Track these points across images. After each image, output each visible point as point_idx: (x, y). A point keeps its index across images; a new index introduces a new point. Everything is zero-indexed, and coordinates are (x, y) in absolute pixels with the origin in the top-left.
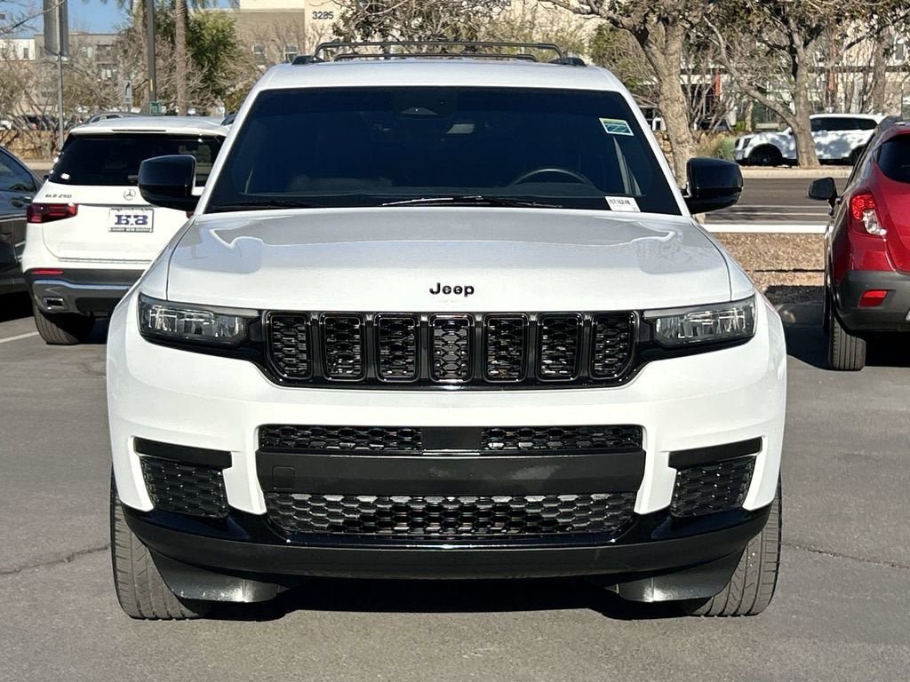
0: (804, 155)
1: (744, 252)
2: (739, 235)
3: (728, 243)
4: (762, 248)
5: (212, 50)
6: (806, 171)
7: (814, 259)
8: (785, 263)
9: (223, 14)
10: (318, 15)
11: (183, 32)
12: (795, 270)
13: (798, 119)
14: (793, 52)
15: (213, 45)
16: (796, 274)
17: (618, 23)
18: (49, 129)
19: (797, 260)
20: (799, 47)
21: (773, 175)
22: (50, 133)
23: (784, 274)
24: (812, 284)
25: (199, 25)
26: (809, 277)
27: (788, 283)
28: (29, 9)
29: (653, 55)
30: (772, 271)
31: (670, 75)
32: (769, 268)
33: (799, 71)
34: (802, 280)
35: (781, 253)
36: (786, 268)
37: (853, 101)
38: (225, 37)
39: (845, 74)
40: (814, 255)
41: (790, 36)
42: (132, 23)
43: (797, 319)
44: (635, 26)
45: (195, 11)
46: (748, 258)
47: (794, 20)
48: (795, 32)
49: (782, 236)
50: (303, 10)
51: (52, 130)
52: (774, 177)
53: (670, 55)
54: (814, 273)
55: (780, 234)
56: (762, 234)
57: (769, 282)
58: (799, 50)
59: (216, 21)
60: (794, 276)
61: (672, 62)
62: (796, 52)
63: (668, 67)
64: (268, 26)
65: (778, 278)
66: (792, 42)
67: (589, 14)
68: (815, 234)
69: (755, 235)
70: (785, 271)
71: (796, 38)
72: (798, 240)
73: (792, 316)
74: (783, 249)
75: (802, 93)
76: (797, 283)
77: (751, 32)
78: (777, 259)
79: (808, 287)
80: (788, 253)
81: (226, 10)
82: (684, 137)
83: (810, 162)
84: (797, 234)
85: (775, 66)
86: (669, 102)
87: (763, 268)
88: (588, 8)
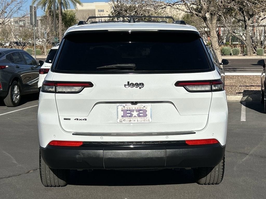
0: (249, 52)
1: (236, 81)
2: (233, 76)
3: (231, 78)
4: (241, 80)
5: (69, 22)
6: (249, 57)
7: (256, 83)
8: (248, 84)
9: (72, 11)
10: (100, 11)
11: (61, 16)
12: (251, 86)
13: (247, 41)
14: (245, 21)
15: (70, 20)
16: (252, 87)
17: (198, 15)
18: (21, 46)
19: (251, 83)
20: (247, 20)
21: (239, 58)
22: (21, 47)
23: (248, 87)
24: (256, 90)
25: (65, 15)
26: (255, 88)
27: (249, 90)
28: (26, 12)
29: (208, 24)
30: (245, 86)
31: (213, 30)
32: (244, 85)
33: (247, 27)
34: (253, 89)
35: (246, 81)
36: (248, 85)
37: (262, 35)
38: (73, 18)
39: (259, 27)
40: (256, 81)
41: (244, 17)
42: (45, 14)
43: (252, 100)
44: (203, 16)
45: (64, 10)
46: (237, 82)
47: (245, 12)
48: (246, 16)
49: (246, 76)
50: (95, 9)
51: (22, 46)
52: (240, 59)
53: (213, 24)
54: (257, 87)
55: (245, 75)
56: (241, 76)
57: (244, 89)
58: (247, 21)
59: (70, 13)
60: (251, 88)
61: (214, 26)
62: (246, 22)
63: (212, 27)
64: (86, 15)
65: (246, 88)
66: (245, 19)
67: (190, 13)
68: (256, 75)
69: (238, 76)
70: (248, 86)
71: (246, 18)
72: (251, 77)
73: (251, 99)
74: (247, 80)
75: (248, 34)
76: (252, 89)
77: (232, 16)
78: (245, 83)
79: (255, 91)
80: (248, 81)
81: (73, 10)
82: (217, 48)
83: (250, 54)
84: (251, 76)
85: (238, 26)
86: (213, 38)
87: (242, 85)
88: (189, 11)
